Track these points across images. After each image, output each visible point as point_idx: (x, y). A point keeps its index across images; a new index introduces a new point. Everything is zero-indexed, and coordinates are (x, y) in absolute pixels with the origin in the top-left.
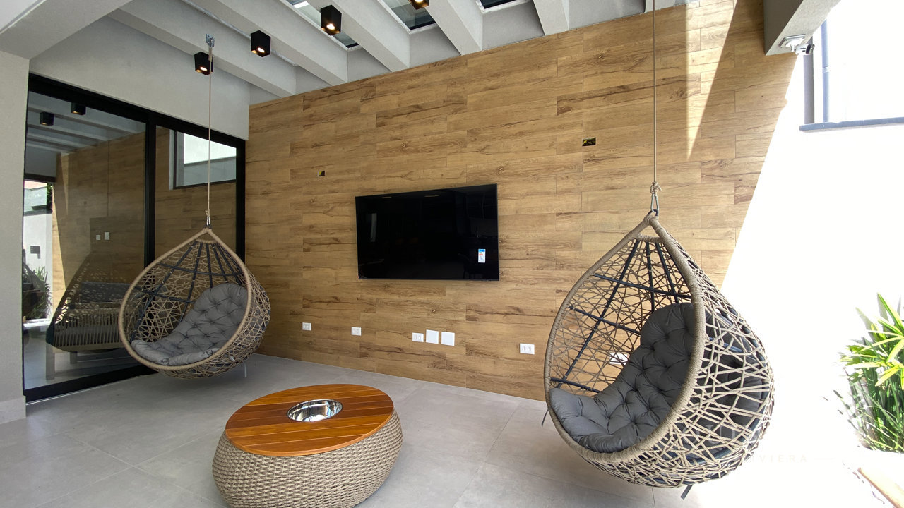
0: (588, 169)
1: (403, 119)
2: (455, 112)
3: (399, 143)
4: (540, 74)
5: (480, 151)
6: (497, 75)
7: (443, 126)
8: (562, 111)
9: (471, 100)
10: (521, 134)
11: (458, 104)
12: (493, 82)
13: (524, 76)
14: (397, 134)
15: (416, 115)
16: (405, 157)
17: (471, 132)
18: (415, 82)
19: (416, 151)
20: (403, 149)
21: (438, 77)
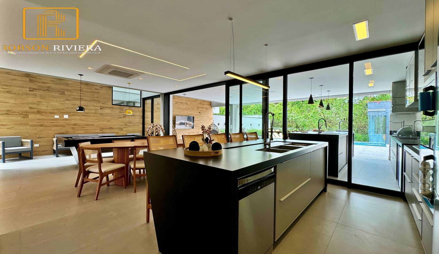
0: (200, 115)
1: (180, 104)
2: (187, 105)
3: (179, 107)
4: (196, 103)
5: (189, 111)
6: (192, 102)
7: (185, 106)
8: (198, 108)
9: (189, 104)
10: (194, 110)
11: (187, 104)
12: (191, 102)
13: (194, 103)
14: (179, 106)
15: (182, 104)
16: (180, 110)
17: (188, 108)
18: (181, 98)
19: (181, 109)
20: (179, 108)
21: (185, 99)
